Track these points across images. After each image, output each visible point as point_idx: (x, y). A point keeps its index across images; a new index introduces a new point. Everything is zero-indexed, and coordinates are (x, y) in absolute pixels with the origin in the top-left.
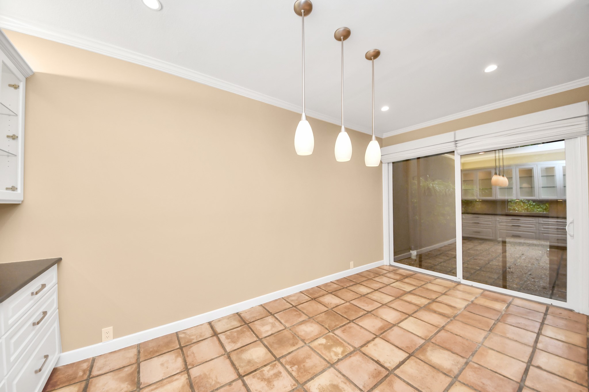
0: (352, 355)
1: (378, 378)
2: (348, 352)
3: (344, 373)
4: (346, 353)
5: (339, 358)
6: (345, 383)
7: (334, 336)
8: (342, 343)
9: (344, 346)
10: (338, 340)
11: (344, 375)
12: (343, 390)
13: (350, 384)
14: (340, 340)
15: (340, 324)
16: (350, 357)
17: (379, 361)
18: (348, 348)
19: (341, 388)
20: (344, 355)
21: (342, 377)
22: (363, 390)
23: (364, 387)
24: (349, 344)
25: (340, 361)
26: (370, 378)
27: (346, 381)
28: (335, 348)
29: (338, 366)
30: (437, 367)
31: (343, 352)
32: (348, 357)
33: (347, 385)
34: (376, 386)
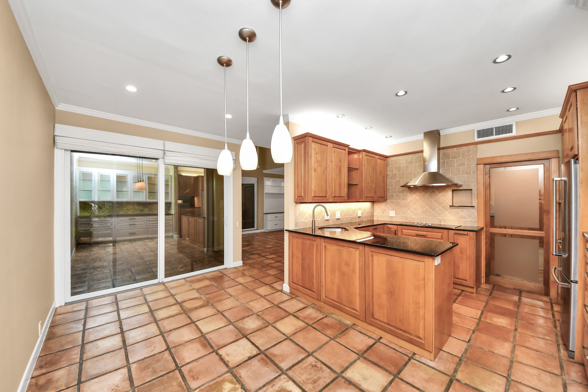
0: (238, 376)
1: (268, 361)
2: (233, 378)
3: (261, 385)
4: (235, 380)
5: (240, 388)
6: (274, 385)
7: (200, 390)
8: (216, 382)
9: (224, 381)
10: (210, 386)
11: (264, 386)
12: (281, 388)
13: (274, 382)
14: (211, 383)
15: (178, 381)
16: (240, 377)
17: (249, 357)
18: (227, 378)
19: (279, 389)
20: (237, 382)
21: (266, 387)
22: (280, 374)
23: (277, 372)
24: (219, 377)
25: (244, 387)
26: (268, 367)
27: (271, 385)
28: (224, 390)
29: (252, 389)
30: (260, 328)
31: (232, 382)
32: (241, 379)
33: (276, 384)
34: (276, 364)
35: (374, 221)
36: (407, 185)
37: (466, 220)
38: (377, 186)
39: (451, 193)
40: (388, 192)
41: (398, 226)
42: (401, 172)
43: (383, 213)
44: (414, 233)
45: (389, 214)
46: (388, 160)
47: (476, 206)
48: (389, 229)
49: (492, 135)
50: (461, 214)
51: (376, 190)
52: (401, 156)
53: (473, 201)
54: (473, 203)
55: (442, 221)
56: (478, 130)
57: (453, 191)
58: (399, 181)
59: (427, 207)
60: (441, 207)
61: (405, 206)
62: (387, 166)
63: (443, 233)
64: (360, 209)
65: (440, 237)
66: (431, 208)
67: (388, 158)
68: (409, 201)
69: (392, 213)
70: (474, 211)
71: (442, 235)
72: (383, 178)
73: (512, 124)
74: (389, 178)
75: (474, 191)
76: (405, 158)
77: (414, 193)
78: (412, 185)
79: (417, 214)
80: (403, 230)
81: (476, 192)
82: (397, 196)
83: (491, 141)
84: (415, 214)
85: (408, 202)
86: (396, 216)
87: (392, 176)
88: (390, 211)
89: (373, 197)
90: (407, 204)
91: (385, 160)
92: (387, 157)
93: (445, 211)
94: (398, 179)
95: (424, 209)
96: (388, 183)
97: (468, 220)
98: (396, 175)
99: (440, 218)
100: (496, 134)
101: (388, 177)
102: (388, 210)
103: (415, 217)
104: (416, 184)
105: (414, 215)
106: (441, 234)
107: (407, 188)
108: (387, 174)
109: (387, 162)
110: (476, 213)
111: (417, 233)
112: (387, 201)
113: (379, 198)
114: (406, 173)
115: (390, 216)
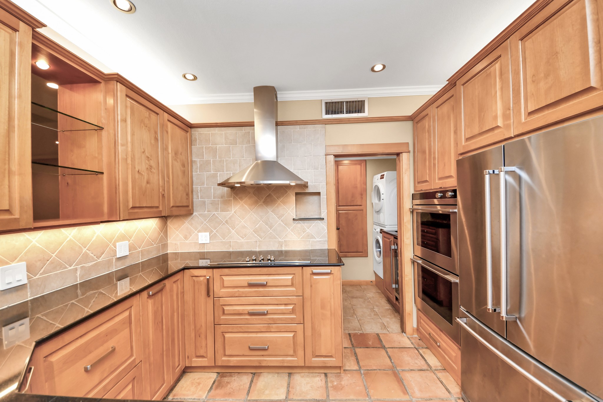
35: (169, 256)
36: (229, 182)
37: (314, 240)
38: (168, 182)
39: (294, 198)
40: (195, 196)
41: (214, 270)
42: (218, 159)
43: (186, 238)
44: (244, 280)
45: (198, 239)
46: (192, 133)
47: (326, 218)
48: (194, 278)
49: (342, 112)
50: (308, 231)
51: (164, 190)
52: (217, 129)
53: (322, 210)
54: (322, 213)
55: (283, 245)
56: (326, 102)
57: (297, 194)
58: (215, 176)
59: (261, 222)
60: (282, 221)
61: (226, 222)
62: (191, 145)
63: (294, 274)
64: (123, 238)
65: (290, 283)
66: (267, 224)
67: (193, 130)
68: (233, 212)
69: (204, 238)
70: (322, 225)
71: (292, 279)
72: (184, 166)
73: (364, 101)
74: (197, 169)
75: (323, 196)
76: (224, 132)
77: (241, 198)
78: (238, 183)
79: (245, 235)
80: (223, 277)
81: (326, 197)
82: (211, 203)
83: (342, 121)
84: (244, 236)
85: (231, 215)
86: (211, 241)
87: (201, 165)
88: (200, 234)
89: (157, 207)
90: (230, 218)
91: (187, 132)
92: (191, 126)
93: (288, 228)
94: (212, 172)
95: (257, 226)
96: (194, 179)
97: (318, 239)
98: (208, 162)
99: (280, 240)
100: (346, 112)
101: (194, 167)
102: (196, 232)
103: (243, 240)
104: (243, 180)
105: (241, 237)
106: (290, 277)
107: (230, 189)
108: (192, 161)
109: (191, 136)
110: (326, 228)
111: (251, 280)
112: (194, 213)
113: (174, 208)
114: (226, 160)
115: (200, 243)
